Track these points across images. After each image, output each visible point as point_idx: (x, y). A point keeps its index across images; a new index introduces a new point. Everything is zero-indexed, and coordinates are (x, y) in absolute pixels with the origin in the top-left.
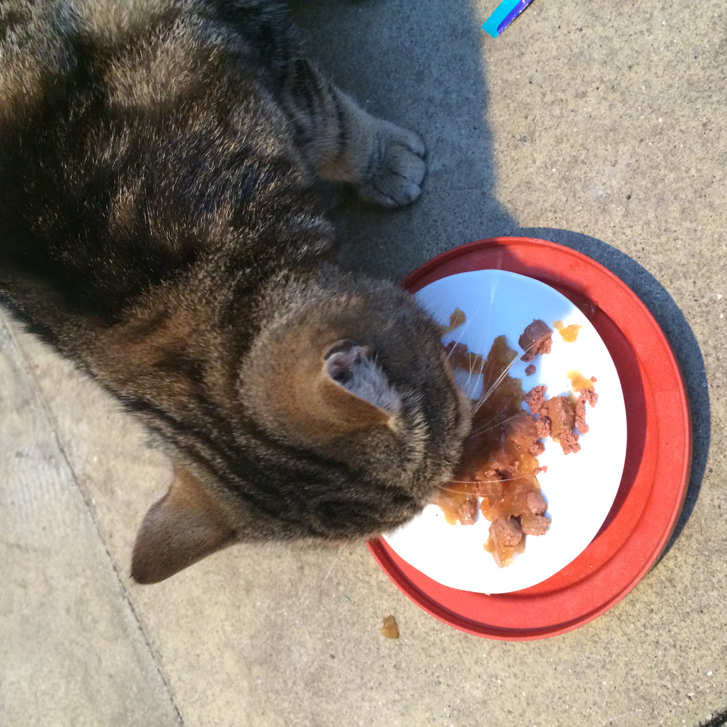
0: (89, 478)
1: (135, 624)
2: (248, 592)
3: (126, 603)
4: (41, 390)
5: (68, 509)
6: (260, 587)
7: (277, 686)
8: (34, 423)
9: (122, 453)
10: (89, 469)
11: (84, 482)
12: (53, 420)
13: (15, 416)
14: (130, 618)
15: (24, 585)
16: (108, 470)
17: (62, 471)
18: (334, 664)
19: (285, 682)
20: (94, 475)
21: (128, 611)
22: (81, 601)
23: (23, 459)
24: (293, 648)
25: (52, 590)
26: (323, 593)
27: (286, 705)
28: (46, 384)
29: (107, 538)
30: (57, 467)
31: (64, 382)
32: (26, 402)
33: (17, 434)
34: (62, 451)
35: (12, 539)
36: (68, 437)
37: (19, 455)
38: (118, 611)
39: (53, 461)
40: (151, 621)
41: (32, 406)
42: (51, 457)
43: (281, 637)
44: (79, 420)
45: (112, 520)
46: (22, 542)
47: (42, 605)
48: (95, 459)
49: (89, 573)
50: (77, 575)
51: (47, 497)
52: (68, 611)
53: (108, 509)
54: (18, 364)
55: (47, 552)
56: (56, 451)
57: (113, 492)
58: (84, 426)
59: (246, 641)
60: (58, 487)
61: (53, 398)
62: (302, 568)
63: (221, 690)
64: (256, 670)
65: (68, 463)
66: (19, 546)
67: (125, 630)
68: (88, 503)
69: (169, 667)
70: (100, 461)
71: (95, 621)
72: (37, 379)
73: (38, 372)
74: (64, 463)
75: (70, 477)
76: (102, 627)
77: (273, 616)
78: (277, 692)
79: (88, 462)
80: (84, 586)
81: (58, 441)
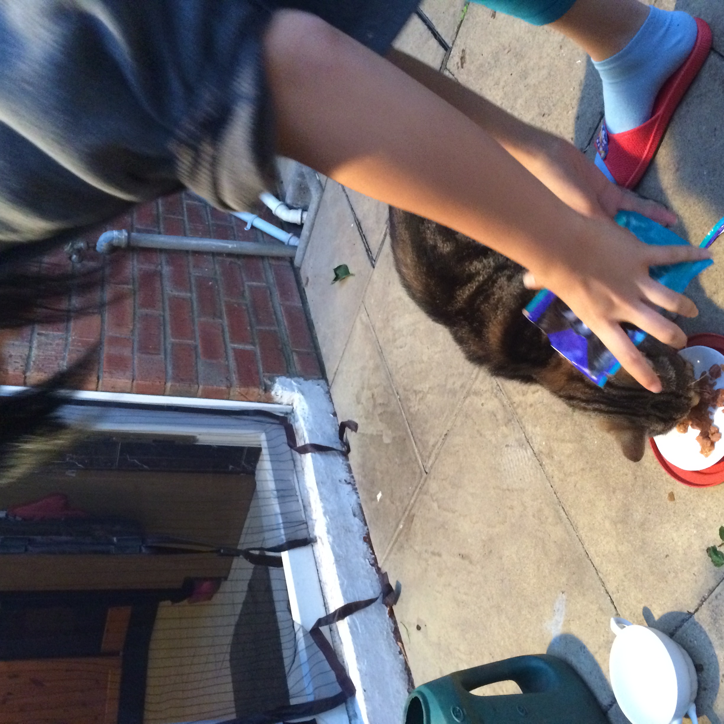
0: (541, 452)
1: (565, 517)
2: (614, 492)
3: (561, 508)
4: (517, 414)
5: (532, 468)
6: (619, 489)
7: (628, 531)
8: (514, 430)
9: (556, 439)
10: (541, 448)
11: (539, 454)
12: (522, 428)
13: (504, 428)
14: (563, 514)
15: (511, 508)
16: (550, 447)
17: (528, 451)
18: (650, 517)
19: (631, 528)
20: (544, 450)
21: (562, 511)
22: (540, 510)
23: (509, 448)
24: (634, 514)
25: (525, 508)
26: (644, 487)
27: (631, 538)
28: (519, 411)
29: (551, 479)
30: (526, 449)
31: (528, 409)
32: (510, 421)
33: (505, 436)
34: (528, 442)
35: (505, 487)
36: (530, 435)
37: (507, 446)
38: (557, 511)
39: (524, 447)
40: (573, 512)
41: (513, 422)
42: (523, 445)
43: (628, 510)
44: (536, 426)
45: (553, 470)
46: (510, 488)
47: (521, 516)
48: (544, 443)
49: (543, 497)
50: (537, 499)
51: (521, 464)
52: (534, 516)
53: (551, 465)
54: (505, 402)
55: (523, 490)
56: (526, 442)
57: (553, 457)
58: (538, 429)
59: (614, 514)
60: (526, 459)
61: (523, 417)
62: (636, 478)
63: (604, 538)
64: (619, 526)
65: (531, 447)
66: (508, 490)
67: (561, 520)
68: (541, 465)
69: (581, 532)
70: (546, 444)
71: (547, 518)
72: (515, 409)
73: (515, 405)
74: (529, 447)
75: (532, 453)
76: (550, 520)
77: (625, 501)
78: (628, 533)
79: (540, 445)
80: (541, 503)
81: (526, 437)
